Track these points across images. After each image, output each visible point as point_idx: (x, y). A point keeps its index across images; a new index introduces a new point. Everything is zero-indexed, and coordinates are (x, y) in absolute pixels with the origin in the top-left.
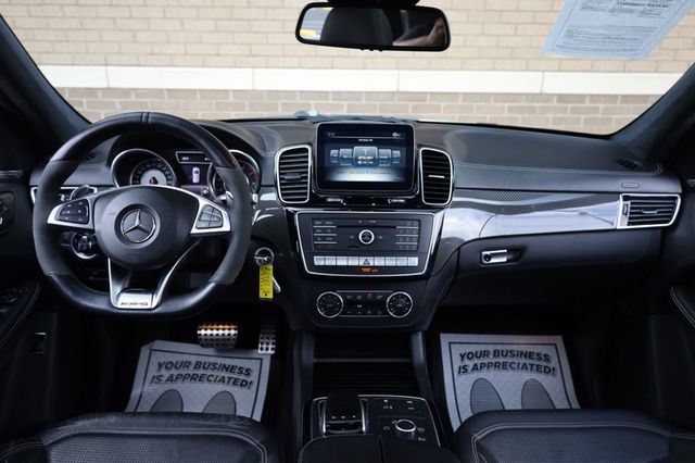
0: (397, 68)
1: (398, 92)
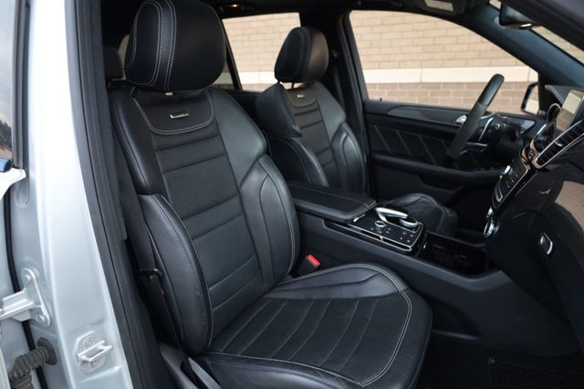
0: (421, 67)
1: (421, 83)
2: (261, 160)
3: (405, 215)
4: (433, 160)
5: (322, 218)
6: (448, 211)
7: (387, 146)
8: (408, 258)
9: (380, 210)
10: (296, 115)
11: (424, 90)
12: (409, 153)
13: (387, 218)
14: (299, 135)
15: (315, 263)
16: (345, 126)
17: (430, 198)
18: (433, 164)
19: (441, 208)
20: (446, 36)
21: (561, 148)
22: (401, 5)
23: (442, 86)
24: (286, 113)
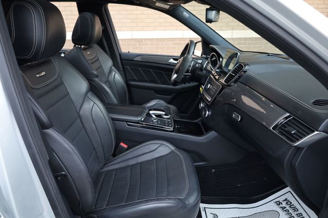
2: (89, 95)
3: (163, 113)
4: (159, 82)
5: (125, 121)
6: (172, 106)
7: (135, 76)
8: (173, 133)
9: (151, 112)
10: (91, 64)
11: (135, 43)
12: (147, 79)
13: (155, 115)
14: (97, 76)
15: (125, 146)
16: (113, 68)
17: (162, 101)
18: (158, 83)
19: (168, 106)
20: (142, 14)
21: (234, 76)
22: (139, 3)
23: (143, 40)
24: (87, 64)
